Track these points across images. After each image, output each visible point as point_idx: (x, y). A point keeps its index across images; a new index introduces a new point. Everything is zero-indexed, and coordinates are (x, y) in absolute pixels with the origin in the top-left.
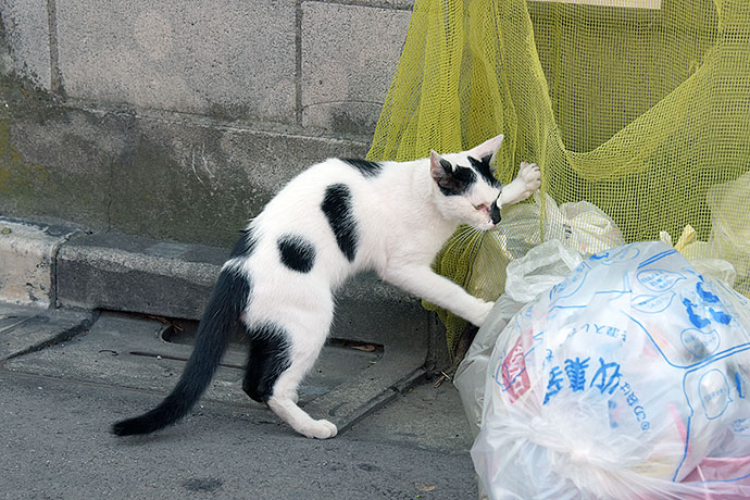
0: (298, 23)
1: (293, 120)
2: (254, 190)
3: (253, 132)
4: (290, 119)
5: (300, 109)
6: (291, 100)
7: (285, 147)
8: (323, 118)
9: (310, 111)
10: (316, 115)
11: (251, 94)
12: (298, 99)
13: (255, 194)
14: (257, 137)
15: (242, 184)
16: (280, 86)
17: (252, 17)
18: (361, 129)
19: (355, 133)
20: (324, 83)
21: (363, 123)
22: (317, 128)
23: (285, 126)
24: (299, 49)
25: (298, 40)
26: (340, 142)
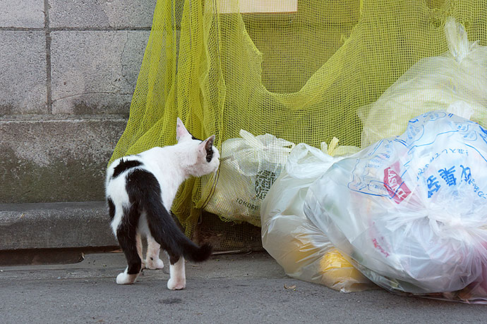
0: (48, 46)
1: (46, 111)
2: (20, 161)
3: (17, 122)
4: (43, 111)
5: (50, 103)
6: (44, 98)
7: (42, 129)
8: (67, 107)
9: (58, 104)
10: (63, 105)
11: (15, 97)
12: (49, 96)
13: (20, 164)
14: (21, 125)
15: (10, 158)
16: (36, 89)
17: (15, 46)
18: (94, 111)
19: (90, 114)
20: (68, 84)
21: (95, 107)
22: (63, 114)
23: (40, 116)
24: (49, 63)
25: (48, 57)
26: (81, 121)
